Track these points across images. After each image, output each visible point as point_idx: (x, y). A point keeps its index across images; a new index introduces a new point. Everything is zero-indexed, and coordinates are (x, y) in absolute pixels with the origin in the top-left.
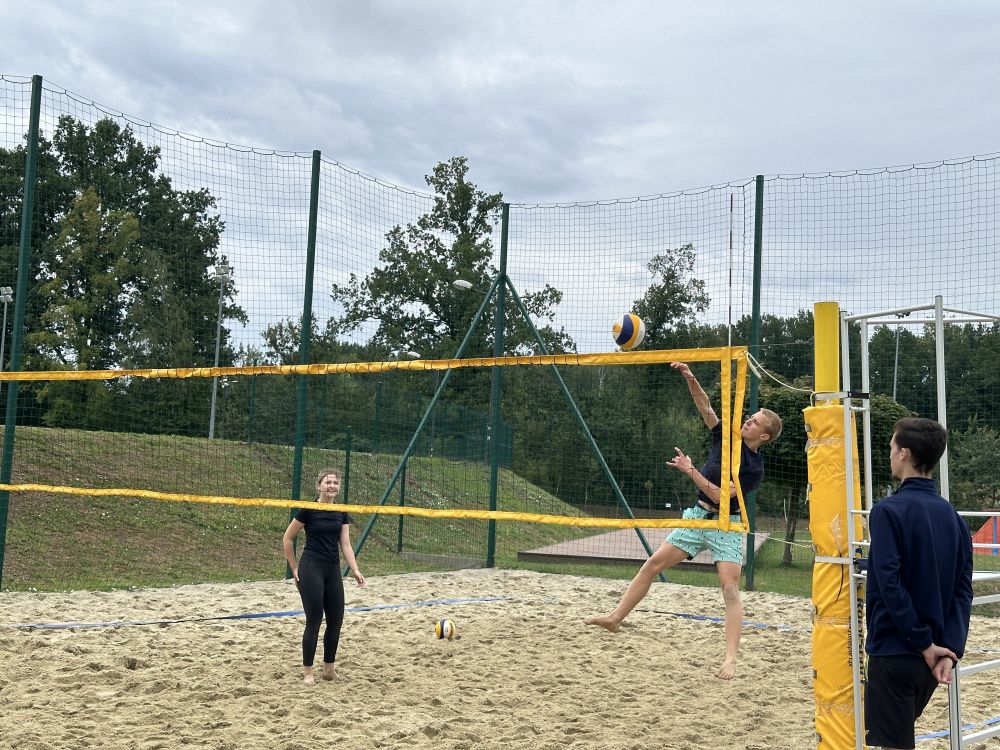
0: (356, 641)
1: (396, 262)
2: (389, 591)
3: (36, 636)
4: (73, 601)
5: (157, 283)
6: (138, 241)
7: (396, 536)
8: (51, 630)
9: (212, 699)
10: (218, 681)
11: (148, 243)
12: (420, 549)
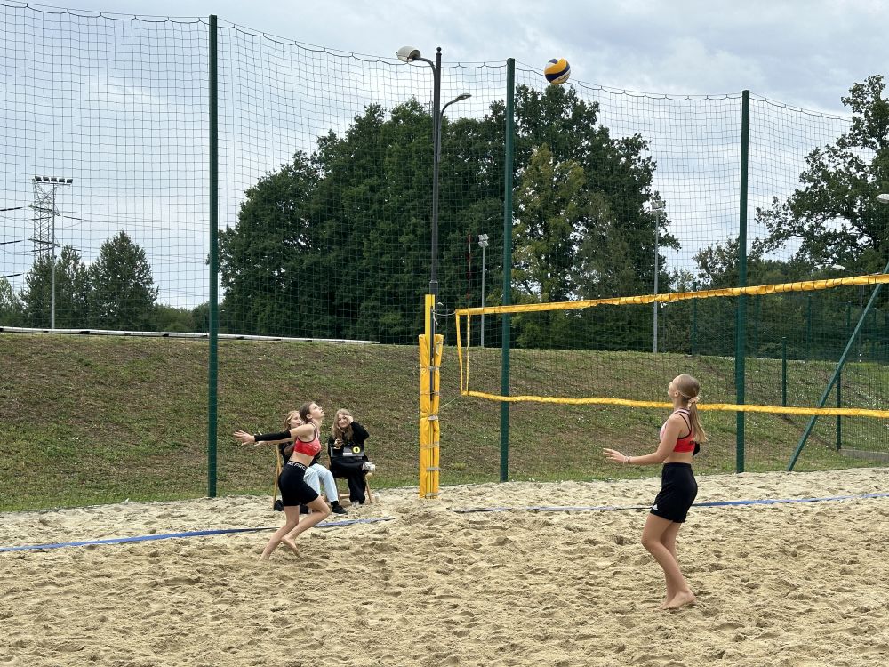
0: (809, 527)
1: (816, 182)
2: (834, 484)
3: (541, 517)
4: (563, 489)
5: (601, 221)
6: (584, 186)
7: (835, 435)
8: (552, 512)
9: (692, 571)
10: (693, 557)
11: (593, 188)
12: (858, 447)
